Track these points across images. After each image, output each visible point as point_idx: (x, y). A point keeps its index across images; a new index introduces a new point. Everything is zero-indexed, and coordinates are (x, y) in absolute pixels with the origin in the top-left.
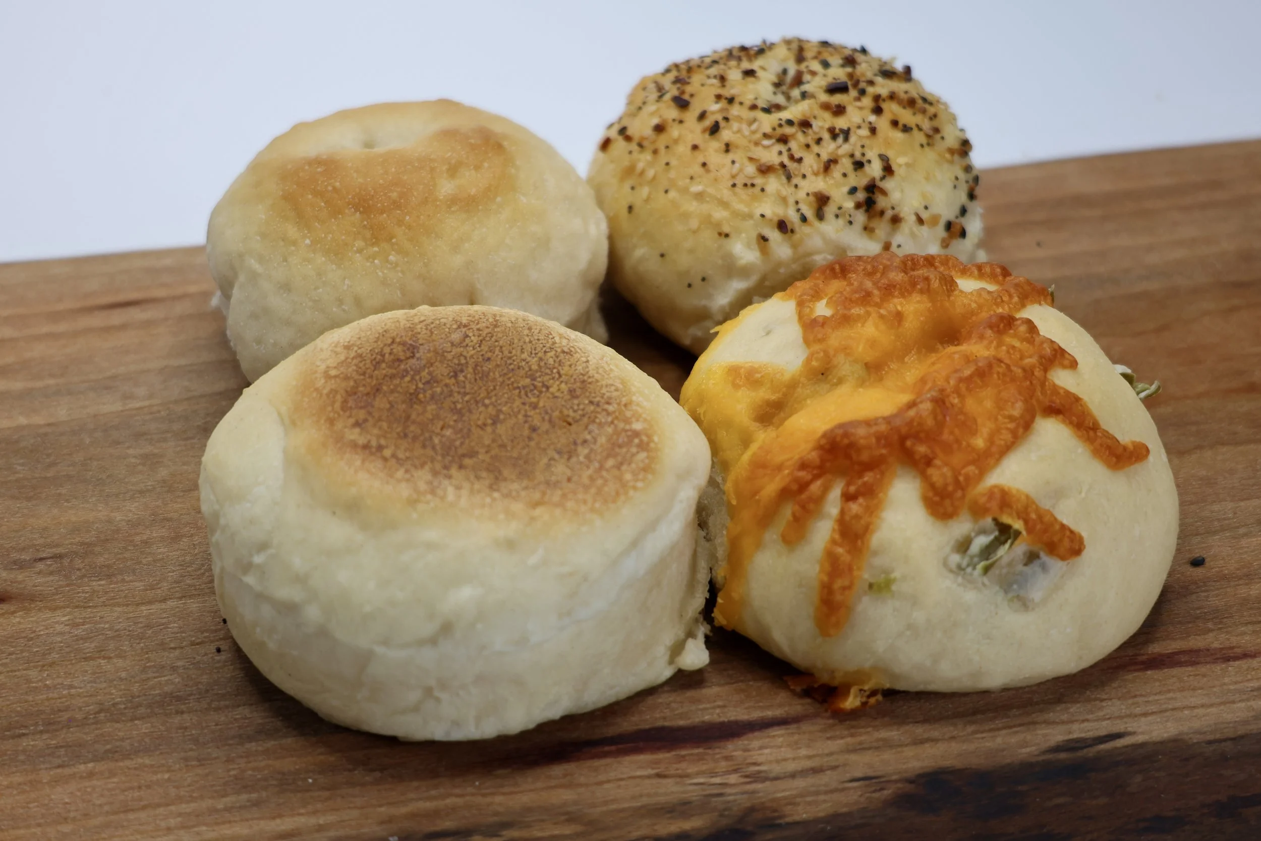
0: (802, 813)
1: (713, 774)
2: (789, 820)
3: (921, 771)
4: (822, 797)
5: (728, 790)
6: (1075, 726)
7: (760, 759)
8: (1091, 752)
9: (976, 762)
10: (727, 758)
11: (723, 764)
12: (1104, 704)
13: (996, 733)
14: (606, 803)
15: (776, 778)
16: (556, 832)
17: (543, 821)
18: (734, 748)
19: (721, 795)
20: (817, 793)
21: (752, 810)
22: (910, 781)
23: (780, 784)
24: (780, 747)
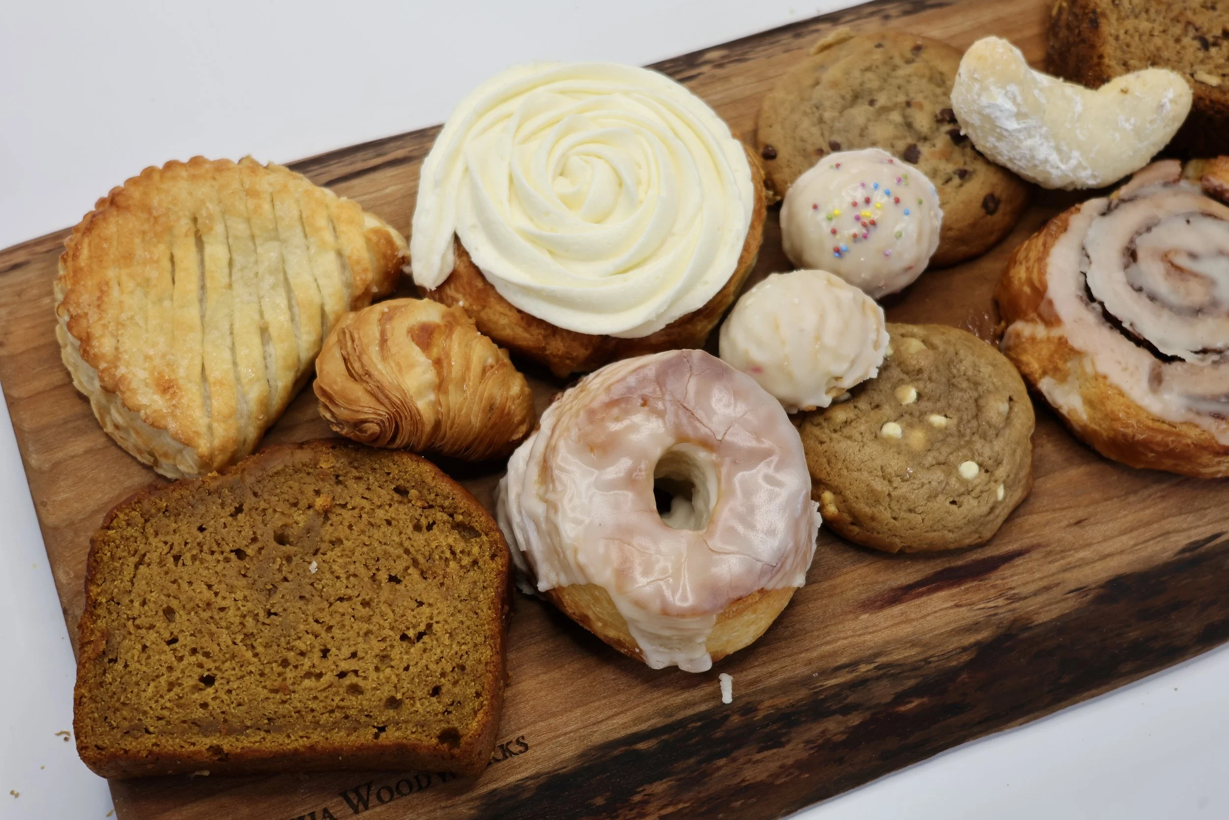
0: (1043, 618)
1: (989, 600)
2: (1036, 623)
3: (1107, 579)
4: (1054, 606)
5: (1000, 611)
6: (1193, 532)
7: (1013, 585)
8: (1203, 549)
9: (1137, 567)
10: (994, 586)
11: (992, 591)
12: (1207, 512)
13: (1146, 544)
14: (931, 630)
15: (1025, 598)
16: (906, 654)
17: (898, 648)
18: (996, 578)
19: (995, 614)
20: (1051, 604)
21: (1015, 621)
22: (1101, 587)
23: (1029, 602)
24: (1023, 573)
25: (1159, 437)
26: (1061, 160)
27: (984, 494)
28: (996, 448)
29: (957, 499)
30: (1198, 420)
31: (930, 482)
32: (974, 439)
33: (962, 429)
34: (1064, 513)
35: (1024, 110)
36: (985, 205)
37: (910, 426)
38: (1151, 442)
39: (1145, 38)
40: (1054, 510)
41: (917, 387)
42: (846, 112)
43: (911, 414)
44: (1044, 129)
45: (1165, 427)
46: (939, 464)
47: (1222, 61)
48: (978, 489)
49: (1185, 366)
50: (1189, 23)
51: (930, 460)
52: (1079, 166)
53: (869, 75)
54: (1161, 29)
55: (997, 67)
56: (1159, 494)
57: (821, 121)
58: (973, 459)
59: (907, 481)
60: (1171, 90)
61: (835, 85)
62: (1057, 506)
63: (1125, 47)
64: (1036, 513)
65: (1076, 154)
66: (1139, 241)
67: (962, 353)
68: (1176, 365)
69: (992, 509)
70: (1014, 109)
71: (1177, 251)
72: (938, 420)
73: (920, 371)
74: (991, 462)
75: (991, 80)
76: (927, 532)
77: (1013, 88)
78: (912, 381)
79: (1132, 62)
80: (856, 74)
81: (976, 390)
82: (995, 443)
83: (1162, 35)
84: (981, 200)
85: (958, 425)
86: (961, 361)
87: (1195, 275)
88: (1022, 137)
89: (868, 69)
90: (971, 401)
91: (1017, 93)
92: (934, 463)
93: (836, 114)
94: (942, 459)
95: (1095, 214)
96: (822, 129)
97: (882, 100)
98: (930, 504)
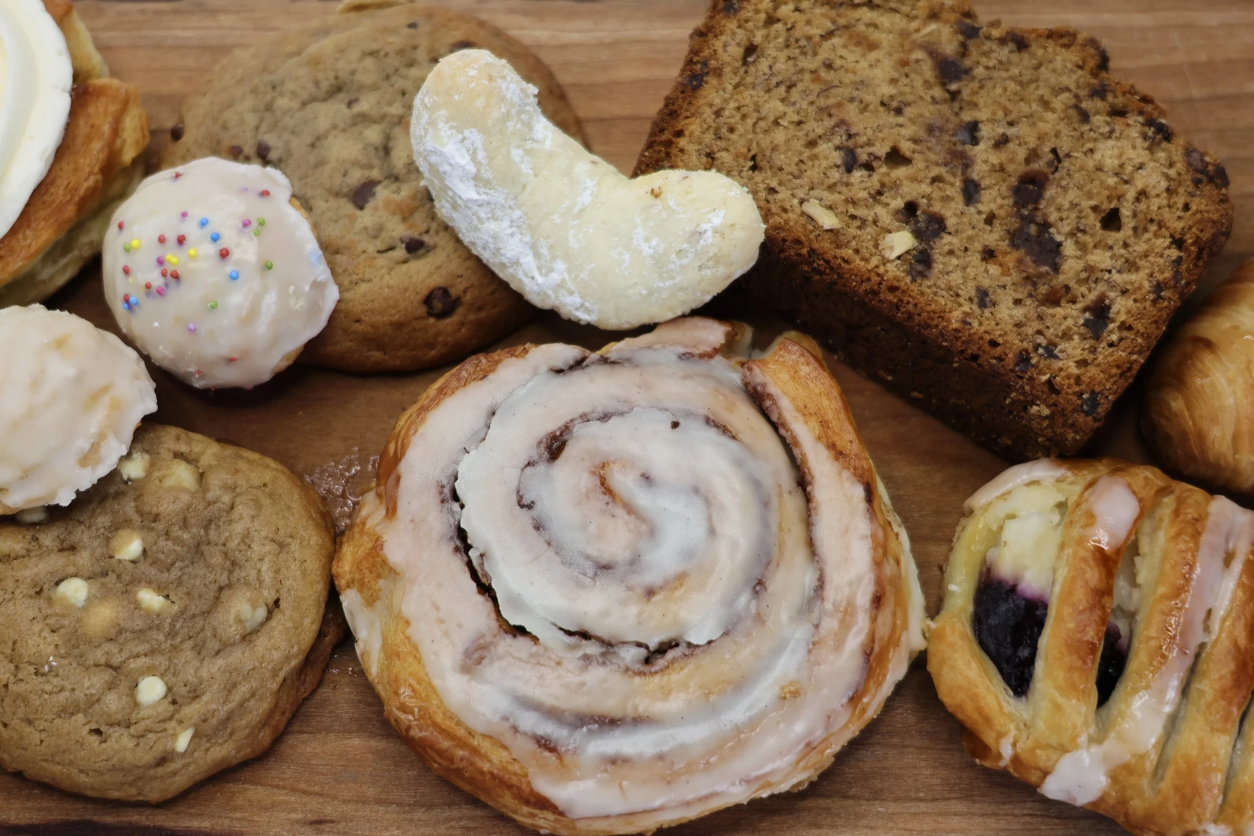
25: (445, 744)
26: (539, 268)
27: (152, 736)
28: (204, 674)
29: (103, 729)
30: (508, 739)
31: (73, 690)
32: (184, 646)
33: (178, 626)
34: (306, 799)
35: (487, 174)
36: (428, 300)
37: (104, 595)
38: (432, 747)
39: (762, 124)
40: (294, 790)
41: (143, 539)
42: (309, 108)
43: (119, 576)
44: (517, 213)
45: (461, 732)
46: (109, 666)
47: (863, 194)
48: (142, 726)
49: (535, 649)
50: (842, 123)
51: (99, 655)
52: (561, 286)
53: (369, 62)
54: (796, 118)
55: (456, 97)
56: (463, 823)
57: (269, 108)
58: (162, 676)
59: (43, 675)
60: (722, 213)
61: (315, 63)
62: (303, 786)
63: (724, 130)
64: (261, 785)
65: (560, 265)
66: (579, 429)
67: (240, 509)
68: (522, 642)
69: (162, 761)
70: (472, 169)
71: (627, 463)
72: (150, 598)
73: (156, 518)
74: (183, 691)
75: (443, 112)
76: (46, 761)
77: (475, 136)
78: (142, 528)
79: (724, 157)
80: (354, 55)
81: (231, 572)
82: (206, 663)
83: (792, 127)
84: (424, 292)
85: (175, 619)
86: (231, 522)
87: (630, 509)
88: (483, 215)
89: (373, 54)
90: (214, 587)
91: (479, 144)
92: (103, 660)
93: (295, 104)
94: (116, 660)
95: (544, 368)
96: (261, 120)
97: (365, 105)
98: (58, 721)
